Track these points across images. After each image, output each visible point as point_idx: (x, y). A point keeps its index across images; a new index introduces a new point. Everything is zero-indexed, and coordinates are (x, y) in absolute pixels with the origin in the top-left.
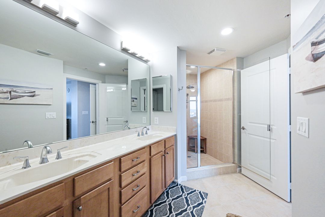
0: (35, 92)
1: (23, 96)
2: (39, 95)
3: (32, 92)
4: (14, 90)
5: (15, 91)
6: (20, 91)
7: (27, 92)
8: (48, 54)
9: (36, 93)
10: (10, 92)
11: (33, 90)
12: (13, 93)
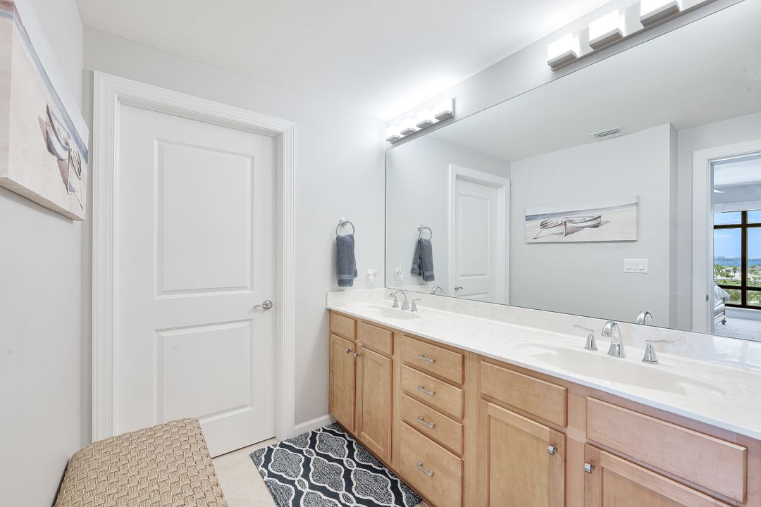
0: (600, 217)
1: (582, 228)
2: (607, 222)
3: (595, 219)
4: (570, 219)
5: (571, 221)
6: (578, 220)
7: (587, 219)
8: (616, 131)
9: (602, 219)
10: (565, 223)
11: (597, 215)
12: (569, 225)
